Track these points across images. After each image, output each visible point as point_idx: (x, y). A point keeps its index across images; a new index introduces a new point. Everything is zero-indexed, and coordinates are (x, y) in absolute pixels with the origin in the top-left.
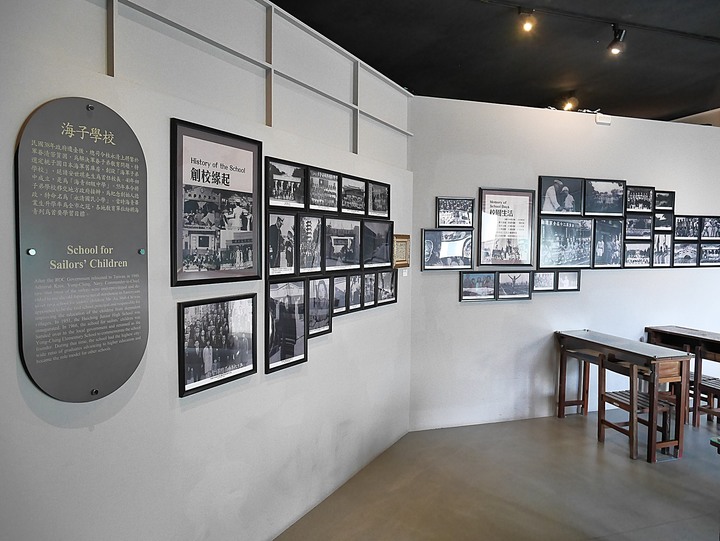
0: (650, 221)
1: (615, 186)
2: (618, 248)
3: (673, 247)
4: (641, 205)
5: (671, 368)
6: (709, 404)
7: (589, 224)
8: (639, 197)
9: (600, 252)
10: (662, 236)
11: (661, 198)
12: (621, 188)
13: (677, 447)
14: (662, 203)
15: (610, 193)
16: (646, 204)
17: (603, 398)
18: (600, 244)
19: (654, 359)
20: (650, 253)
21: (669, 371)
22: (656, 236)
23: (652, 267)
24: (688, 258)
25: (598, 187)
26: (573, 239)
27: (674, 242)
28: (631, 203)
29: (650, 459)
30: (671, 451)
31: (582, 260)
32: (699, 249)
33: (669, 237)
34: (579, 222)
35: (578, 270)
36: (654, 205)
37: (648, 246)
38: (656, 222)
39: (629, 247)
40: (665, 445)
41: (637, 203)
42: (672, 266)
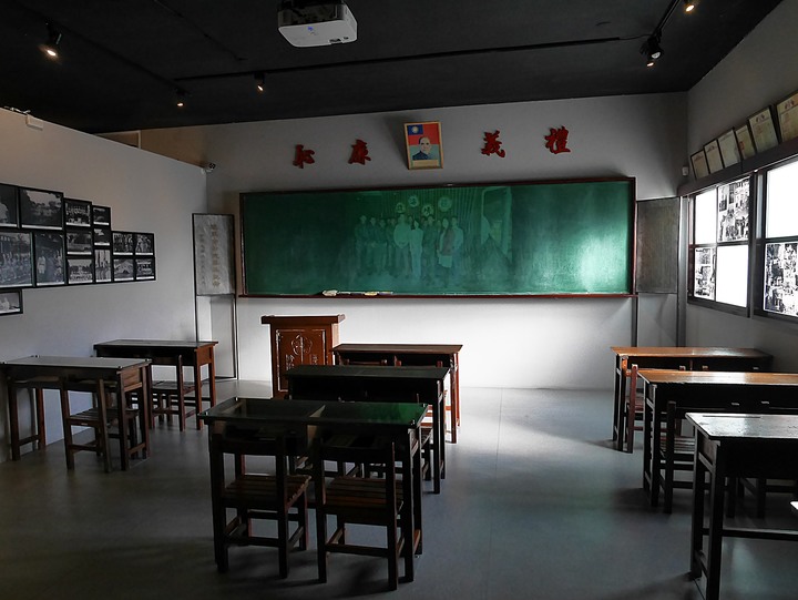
0: (89, 236)
1: (52, 198)
2: (60, 264)
3: (112, 263)
4: (79, 220)
5: (133, 375)
6: (159, 406)
7: (27, 238)
8: (77, 211)
9: (41, 269)
10: (102, 251)
11: (99, 213)
12: (59, 200)
13: (145, 449)
14: (100, 218)
15: (47, 205)
16: (84, 219)
17: (68, 422)
18: (42, 260)
19: (119, 369)
20: (92, 269)
21: (132, 380)
22: (96, 251)
23: (94, 283)
24: (125, 272)
25: (34, 197)
26: (10, 255)
27: (113, 257)
28: (69, 216)
29: (124, 467)
30: (140, 455)
31: (23, 278)
32: (135, 264)
33: (108, 252)
34: (16, 235)
35: (18, 290)
36: (92, 221)
37: (90, 261)
38: (95, 238)
39: (72, 263)
40: (134, 450)
41: (76, 217)
42: (113, 282)
